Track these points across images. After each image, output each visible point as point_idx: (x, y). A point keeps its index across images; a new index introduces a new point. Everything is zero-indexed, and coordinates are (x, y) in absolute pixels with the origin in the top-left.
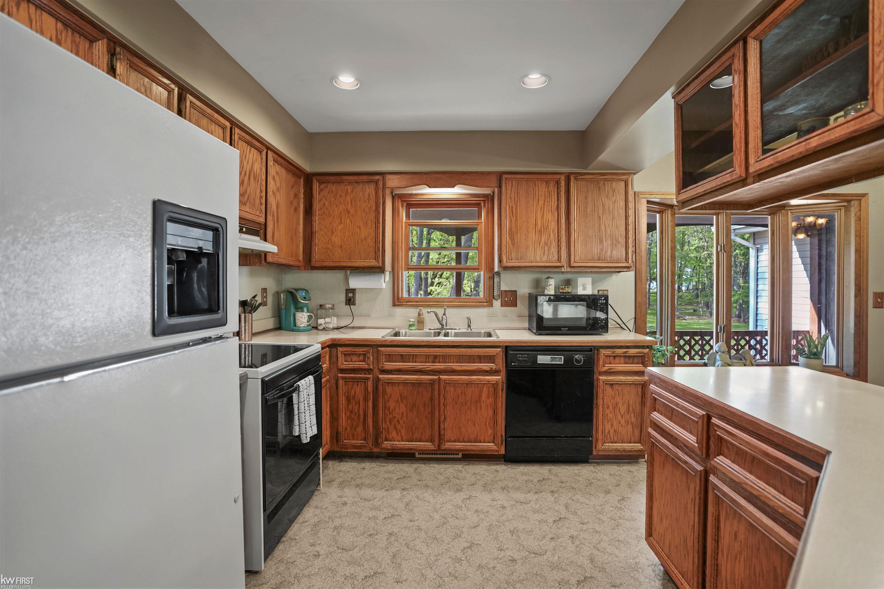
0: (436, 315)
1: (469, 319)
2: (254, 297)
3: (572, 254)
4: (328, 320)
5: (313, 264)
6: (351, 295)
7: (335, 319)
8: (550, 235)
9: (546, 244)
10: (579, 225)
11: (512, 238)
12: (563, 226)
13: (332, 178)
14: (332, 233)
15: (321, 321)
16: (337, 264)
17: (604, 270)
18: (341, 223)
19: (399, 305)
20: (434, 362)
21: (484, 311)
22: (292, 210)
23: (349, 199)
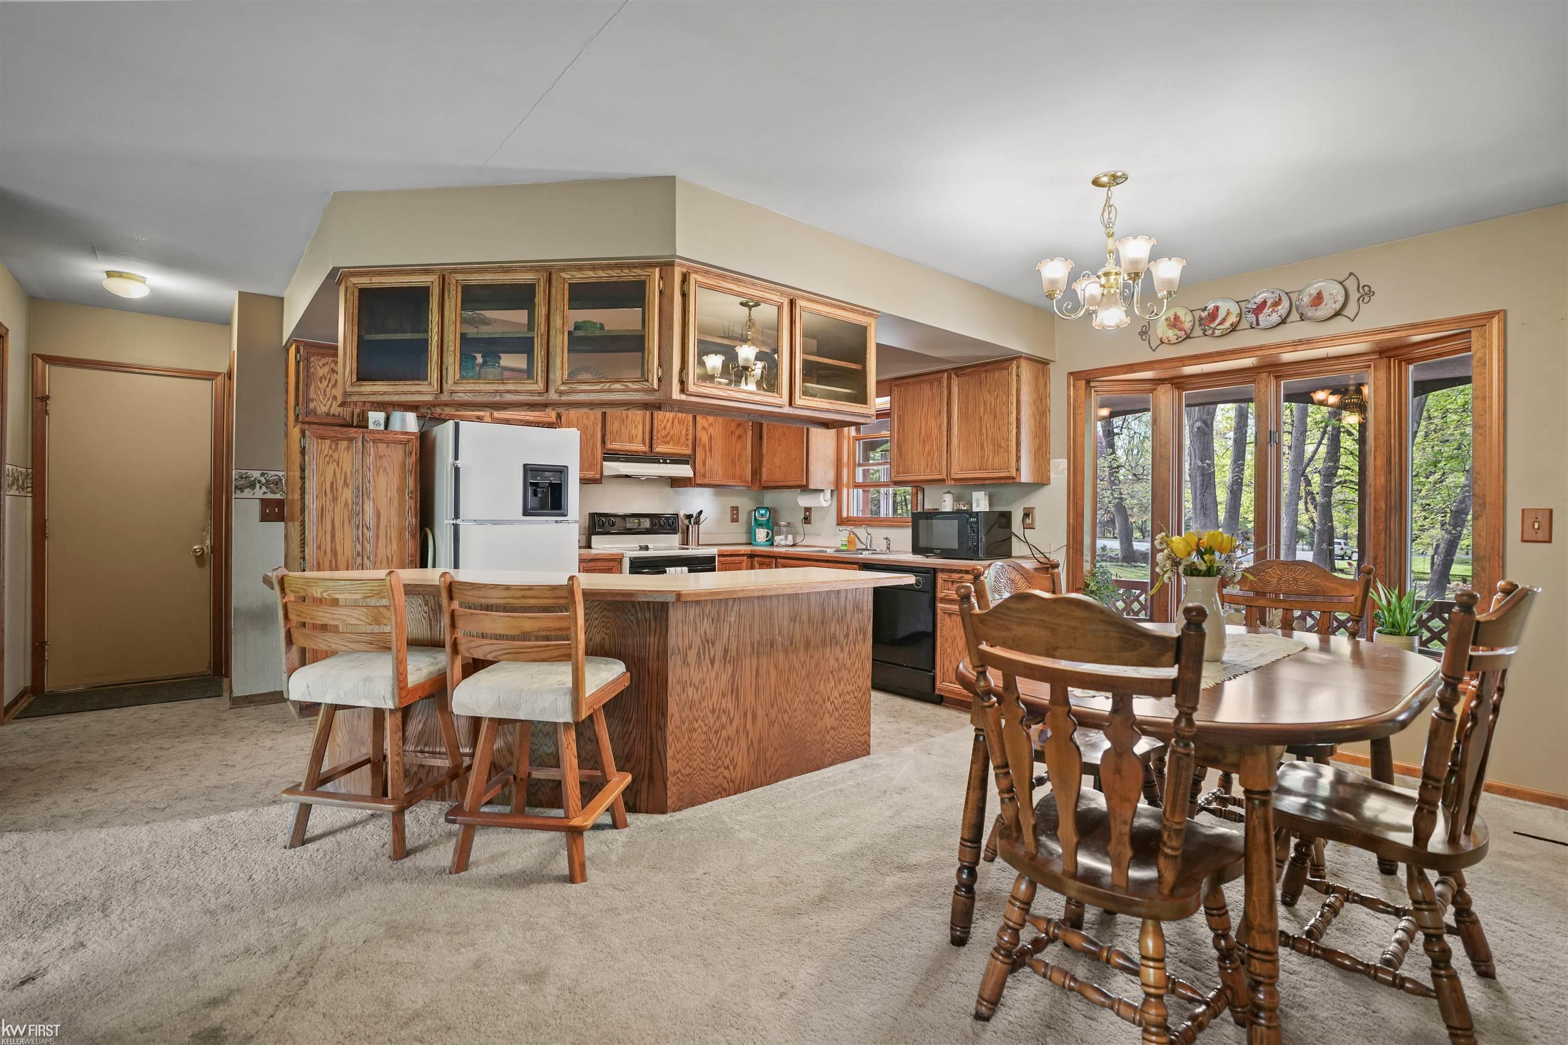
1: (888, 540)
2: (700, 513)
3: (953, 464)
4: (783, 537)
5: (763, 484)
6: (807, 513)
7: (790, 536)
8: (932, 444)
9: (929, 454)
10: (959, 429)
11: (900, 451)
12: (945, 433)
14: (775, 455)
15: (776, 538)
16: (776, 484)
19: (841, 525)
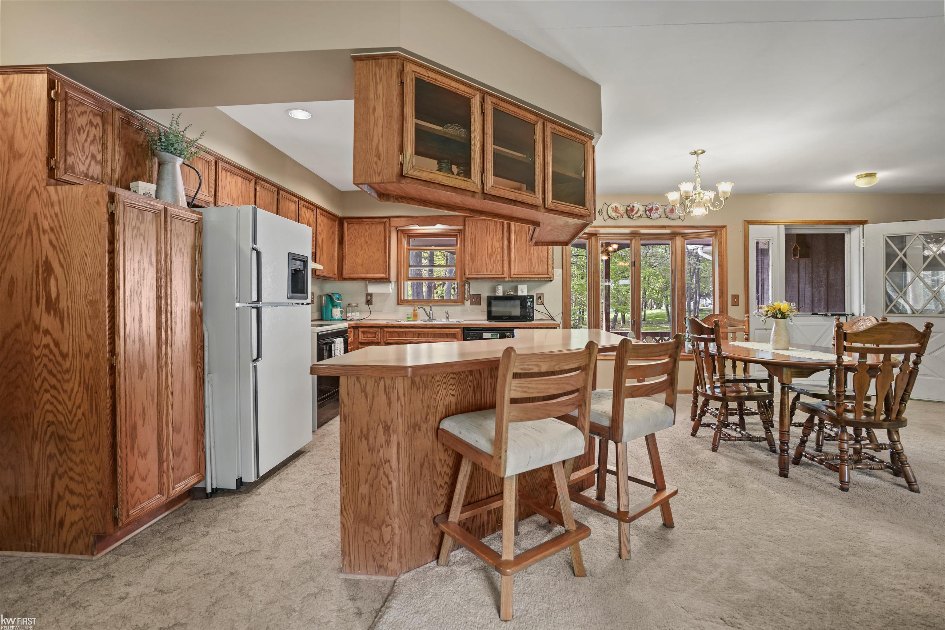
0: (424, 310)
1: (447, 313)
3: (512, 269)
4: (354, 314)
5: (344, 276)
6: (369, 297)
7: (358, 313)
8: (497, 257)
9: (494, 262)
10: (516, 250)
11: (472, 260)
12: (506, 251)
13: (356, 220)
14: (356, 256)
15: (348, 315)
16: (359, 277)
17: (533, 279)
18: (362, 250)
19: (401, 304)
20: (418, 338)
21: (459, 308)
22: (331, 242)
23: (367, 234)
